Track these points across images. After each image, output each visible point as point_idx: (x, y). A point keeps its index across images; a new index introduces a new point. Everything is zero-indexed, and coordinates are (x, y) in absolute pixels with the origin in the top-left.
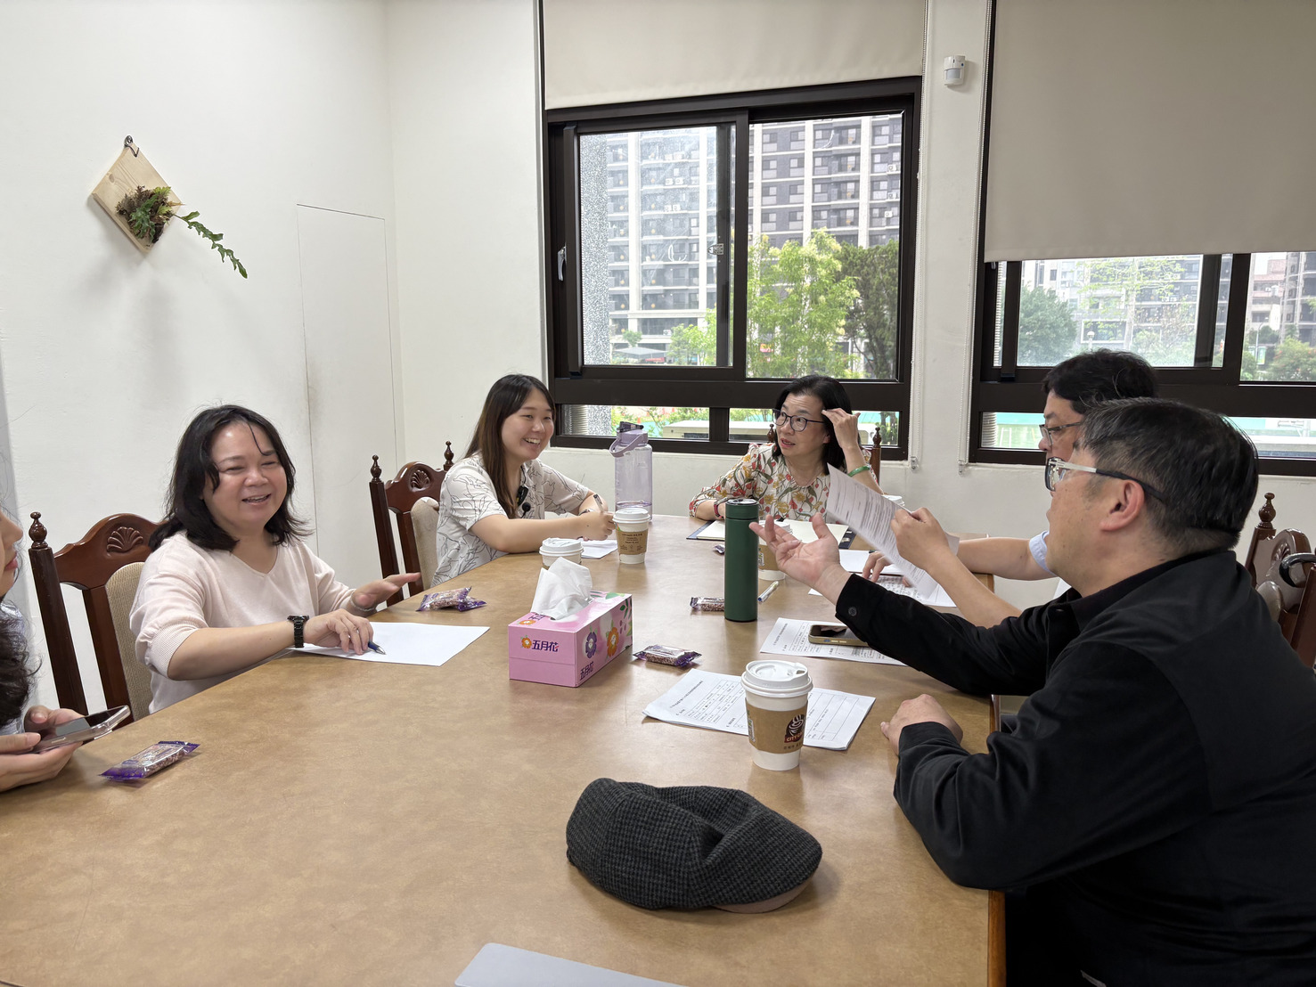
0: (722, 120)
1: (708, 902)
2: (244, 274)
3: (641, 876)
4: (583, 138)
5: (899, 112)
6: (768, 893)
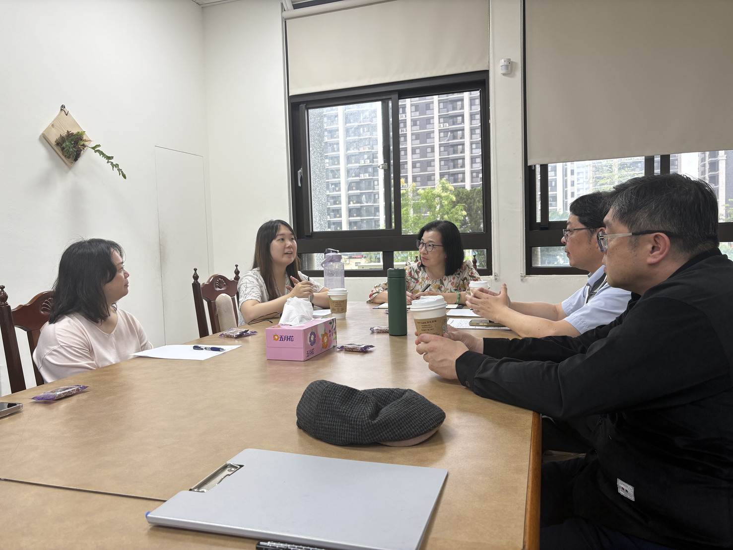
0: (384, 97)
1: (374, 440)
2: (124, 176)
4: (310, 111)
5: (478, 90)
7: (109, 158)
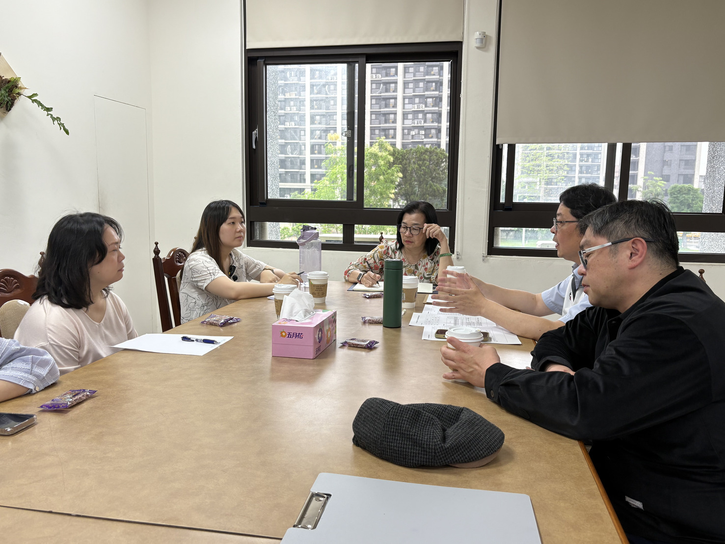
0: (350, 60)
1: (446, 463)
2: (67, 132)
3: (406, 448)
4: (268, 67)
5: (449, 61)
6: (480, 456)
7: (48, 110)
